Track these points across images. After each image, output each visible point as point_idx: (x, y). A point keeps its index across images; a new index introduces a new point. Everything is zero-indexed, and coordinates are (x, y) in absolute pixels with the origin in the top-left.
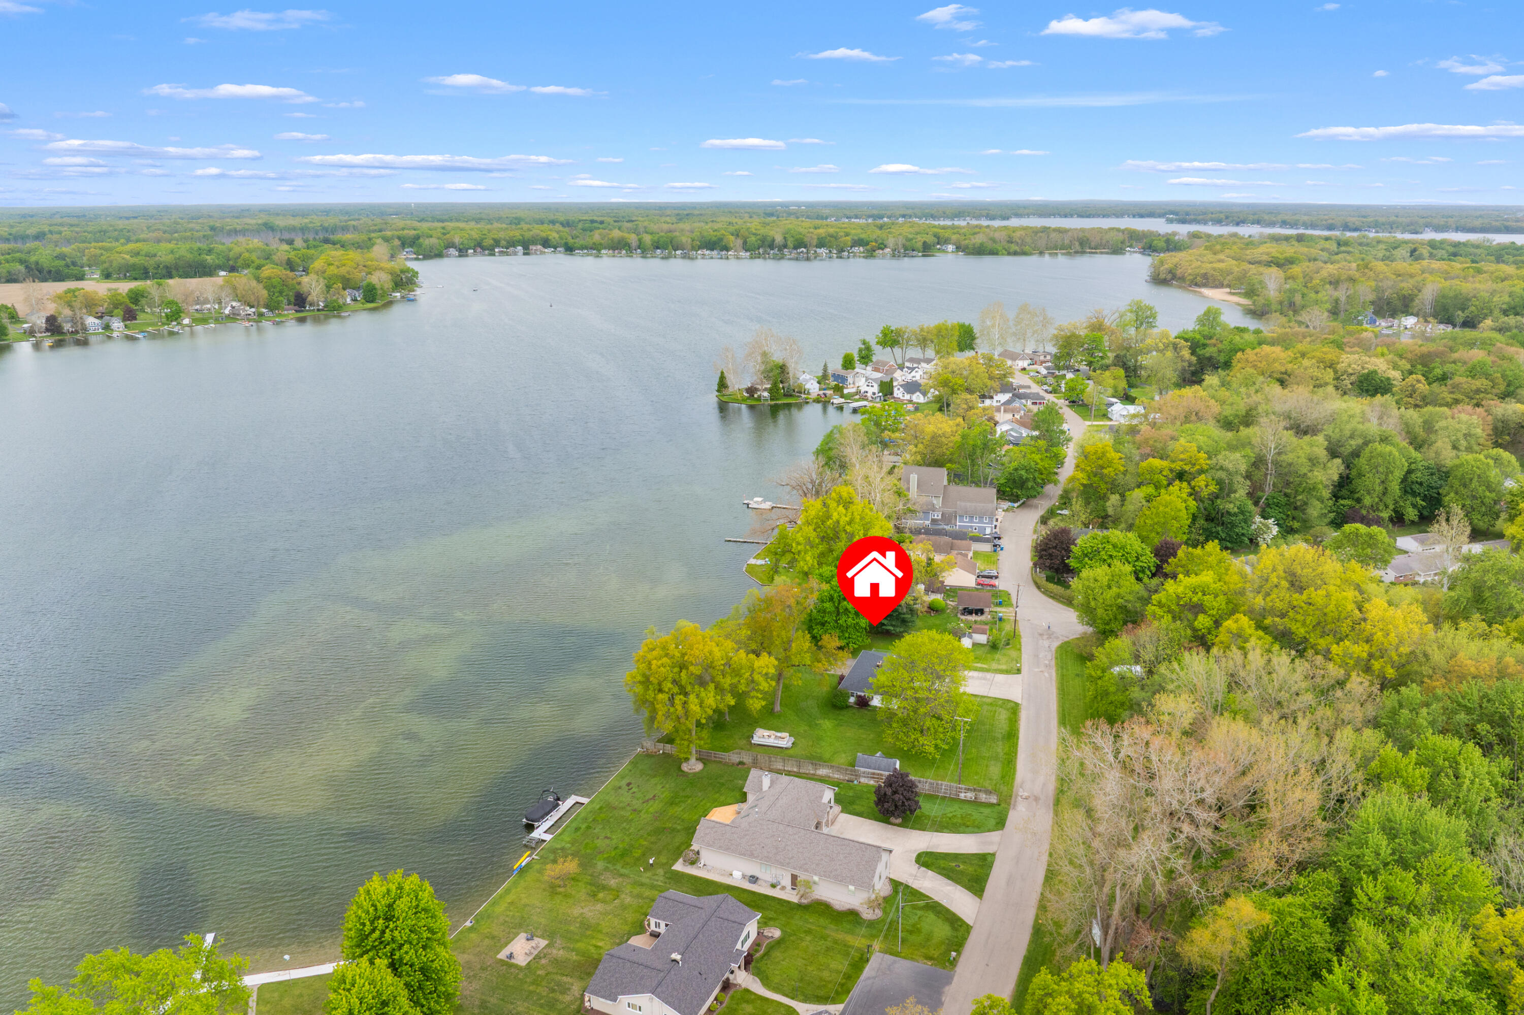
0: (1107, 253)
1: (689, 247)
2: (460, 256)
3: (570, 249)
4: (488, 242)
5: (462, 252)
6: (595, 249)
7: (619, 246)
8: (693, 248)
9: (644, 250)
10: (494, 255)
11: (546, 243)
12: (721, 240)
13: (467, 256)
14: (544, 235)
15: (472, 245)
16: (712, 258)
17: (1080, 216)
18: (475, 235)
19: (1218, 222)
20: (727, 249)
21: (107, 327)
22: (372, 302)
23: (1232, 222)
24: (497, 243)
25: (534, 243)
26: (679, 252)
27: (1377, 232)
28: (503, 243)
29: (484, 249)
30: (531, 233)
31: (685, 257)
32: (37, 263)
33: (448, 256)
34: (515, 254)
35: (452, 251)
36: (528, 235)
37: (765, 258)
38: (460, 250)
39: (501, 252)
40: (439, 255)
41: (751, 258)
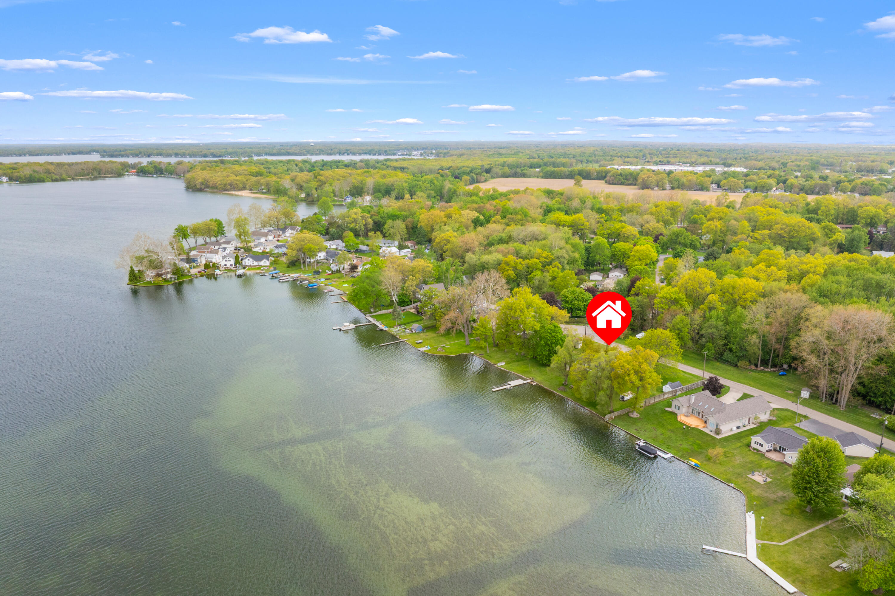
0: (115, 177)
17: (16, 155)
19: (136, 155)
23: (145, 155)
27: (231, 157)
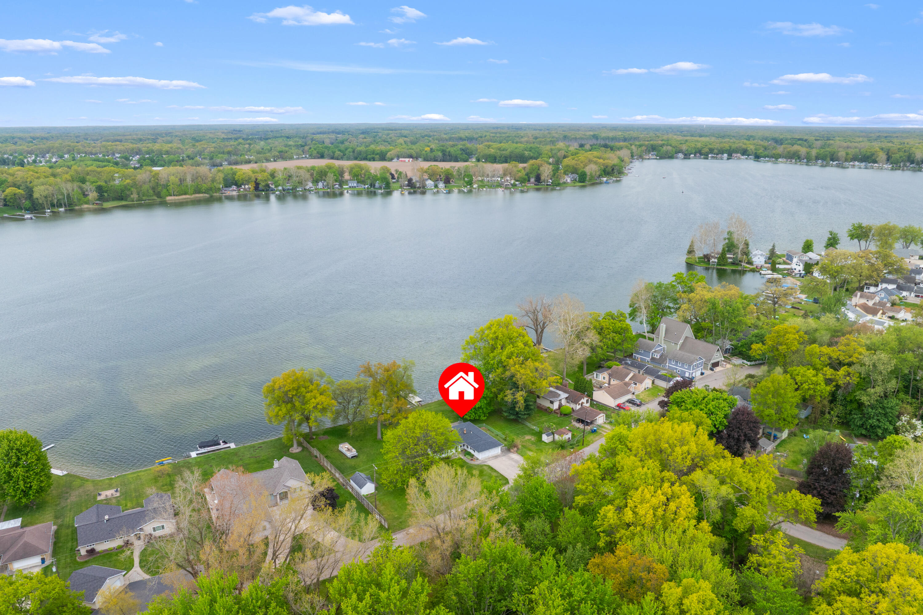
1: (844, 159)
2: (685, 158)
3: (757, 157)
4: (706, 150)
5: (687, 156)
6: (775, 157)
7: (794, 157)
8: (846, 160)
9: (809, 160)
10: (707, 159)
11: (745, 152)
12: (873, 155)
13: (689, 158)
14: (744, 146)
15: (694, 151)
16: (860, 168)
18: (699, 145)
20: (875, 162)
21: (436, 186)
22: (583, 182)
24: (711, 151)
25: (737, 152)
26: (835, 163)
28: (716, 151)
29: (701, 154)
30: (736, 145)
31: (838, 166)
32: (449, 152)
33: (677, 158)
34: (722, 159)
35: (681, 155)
36: (734, 146)
37: (903, 170)
38: (685, 155)
39: (712, 157)
40: (671, 157)
41: (892, 169)
